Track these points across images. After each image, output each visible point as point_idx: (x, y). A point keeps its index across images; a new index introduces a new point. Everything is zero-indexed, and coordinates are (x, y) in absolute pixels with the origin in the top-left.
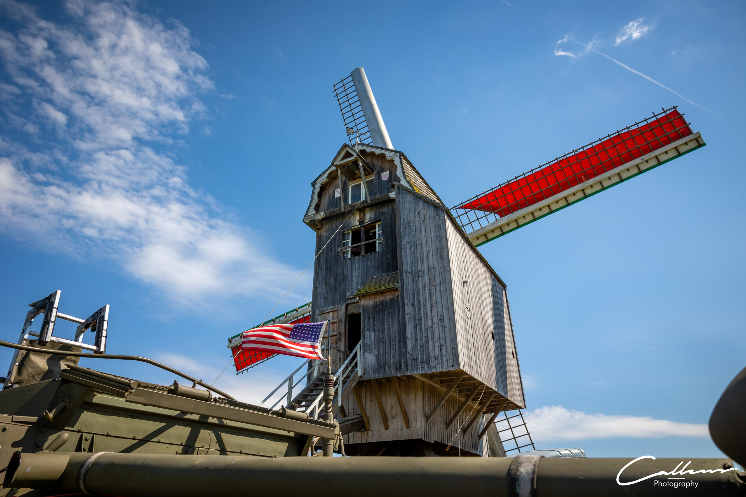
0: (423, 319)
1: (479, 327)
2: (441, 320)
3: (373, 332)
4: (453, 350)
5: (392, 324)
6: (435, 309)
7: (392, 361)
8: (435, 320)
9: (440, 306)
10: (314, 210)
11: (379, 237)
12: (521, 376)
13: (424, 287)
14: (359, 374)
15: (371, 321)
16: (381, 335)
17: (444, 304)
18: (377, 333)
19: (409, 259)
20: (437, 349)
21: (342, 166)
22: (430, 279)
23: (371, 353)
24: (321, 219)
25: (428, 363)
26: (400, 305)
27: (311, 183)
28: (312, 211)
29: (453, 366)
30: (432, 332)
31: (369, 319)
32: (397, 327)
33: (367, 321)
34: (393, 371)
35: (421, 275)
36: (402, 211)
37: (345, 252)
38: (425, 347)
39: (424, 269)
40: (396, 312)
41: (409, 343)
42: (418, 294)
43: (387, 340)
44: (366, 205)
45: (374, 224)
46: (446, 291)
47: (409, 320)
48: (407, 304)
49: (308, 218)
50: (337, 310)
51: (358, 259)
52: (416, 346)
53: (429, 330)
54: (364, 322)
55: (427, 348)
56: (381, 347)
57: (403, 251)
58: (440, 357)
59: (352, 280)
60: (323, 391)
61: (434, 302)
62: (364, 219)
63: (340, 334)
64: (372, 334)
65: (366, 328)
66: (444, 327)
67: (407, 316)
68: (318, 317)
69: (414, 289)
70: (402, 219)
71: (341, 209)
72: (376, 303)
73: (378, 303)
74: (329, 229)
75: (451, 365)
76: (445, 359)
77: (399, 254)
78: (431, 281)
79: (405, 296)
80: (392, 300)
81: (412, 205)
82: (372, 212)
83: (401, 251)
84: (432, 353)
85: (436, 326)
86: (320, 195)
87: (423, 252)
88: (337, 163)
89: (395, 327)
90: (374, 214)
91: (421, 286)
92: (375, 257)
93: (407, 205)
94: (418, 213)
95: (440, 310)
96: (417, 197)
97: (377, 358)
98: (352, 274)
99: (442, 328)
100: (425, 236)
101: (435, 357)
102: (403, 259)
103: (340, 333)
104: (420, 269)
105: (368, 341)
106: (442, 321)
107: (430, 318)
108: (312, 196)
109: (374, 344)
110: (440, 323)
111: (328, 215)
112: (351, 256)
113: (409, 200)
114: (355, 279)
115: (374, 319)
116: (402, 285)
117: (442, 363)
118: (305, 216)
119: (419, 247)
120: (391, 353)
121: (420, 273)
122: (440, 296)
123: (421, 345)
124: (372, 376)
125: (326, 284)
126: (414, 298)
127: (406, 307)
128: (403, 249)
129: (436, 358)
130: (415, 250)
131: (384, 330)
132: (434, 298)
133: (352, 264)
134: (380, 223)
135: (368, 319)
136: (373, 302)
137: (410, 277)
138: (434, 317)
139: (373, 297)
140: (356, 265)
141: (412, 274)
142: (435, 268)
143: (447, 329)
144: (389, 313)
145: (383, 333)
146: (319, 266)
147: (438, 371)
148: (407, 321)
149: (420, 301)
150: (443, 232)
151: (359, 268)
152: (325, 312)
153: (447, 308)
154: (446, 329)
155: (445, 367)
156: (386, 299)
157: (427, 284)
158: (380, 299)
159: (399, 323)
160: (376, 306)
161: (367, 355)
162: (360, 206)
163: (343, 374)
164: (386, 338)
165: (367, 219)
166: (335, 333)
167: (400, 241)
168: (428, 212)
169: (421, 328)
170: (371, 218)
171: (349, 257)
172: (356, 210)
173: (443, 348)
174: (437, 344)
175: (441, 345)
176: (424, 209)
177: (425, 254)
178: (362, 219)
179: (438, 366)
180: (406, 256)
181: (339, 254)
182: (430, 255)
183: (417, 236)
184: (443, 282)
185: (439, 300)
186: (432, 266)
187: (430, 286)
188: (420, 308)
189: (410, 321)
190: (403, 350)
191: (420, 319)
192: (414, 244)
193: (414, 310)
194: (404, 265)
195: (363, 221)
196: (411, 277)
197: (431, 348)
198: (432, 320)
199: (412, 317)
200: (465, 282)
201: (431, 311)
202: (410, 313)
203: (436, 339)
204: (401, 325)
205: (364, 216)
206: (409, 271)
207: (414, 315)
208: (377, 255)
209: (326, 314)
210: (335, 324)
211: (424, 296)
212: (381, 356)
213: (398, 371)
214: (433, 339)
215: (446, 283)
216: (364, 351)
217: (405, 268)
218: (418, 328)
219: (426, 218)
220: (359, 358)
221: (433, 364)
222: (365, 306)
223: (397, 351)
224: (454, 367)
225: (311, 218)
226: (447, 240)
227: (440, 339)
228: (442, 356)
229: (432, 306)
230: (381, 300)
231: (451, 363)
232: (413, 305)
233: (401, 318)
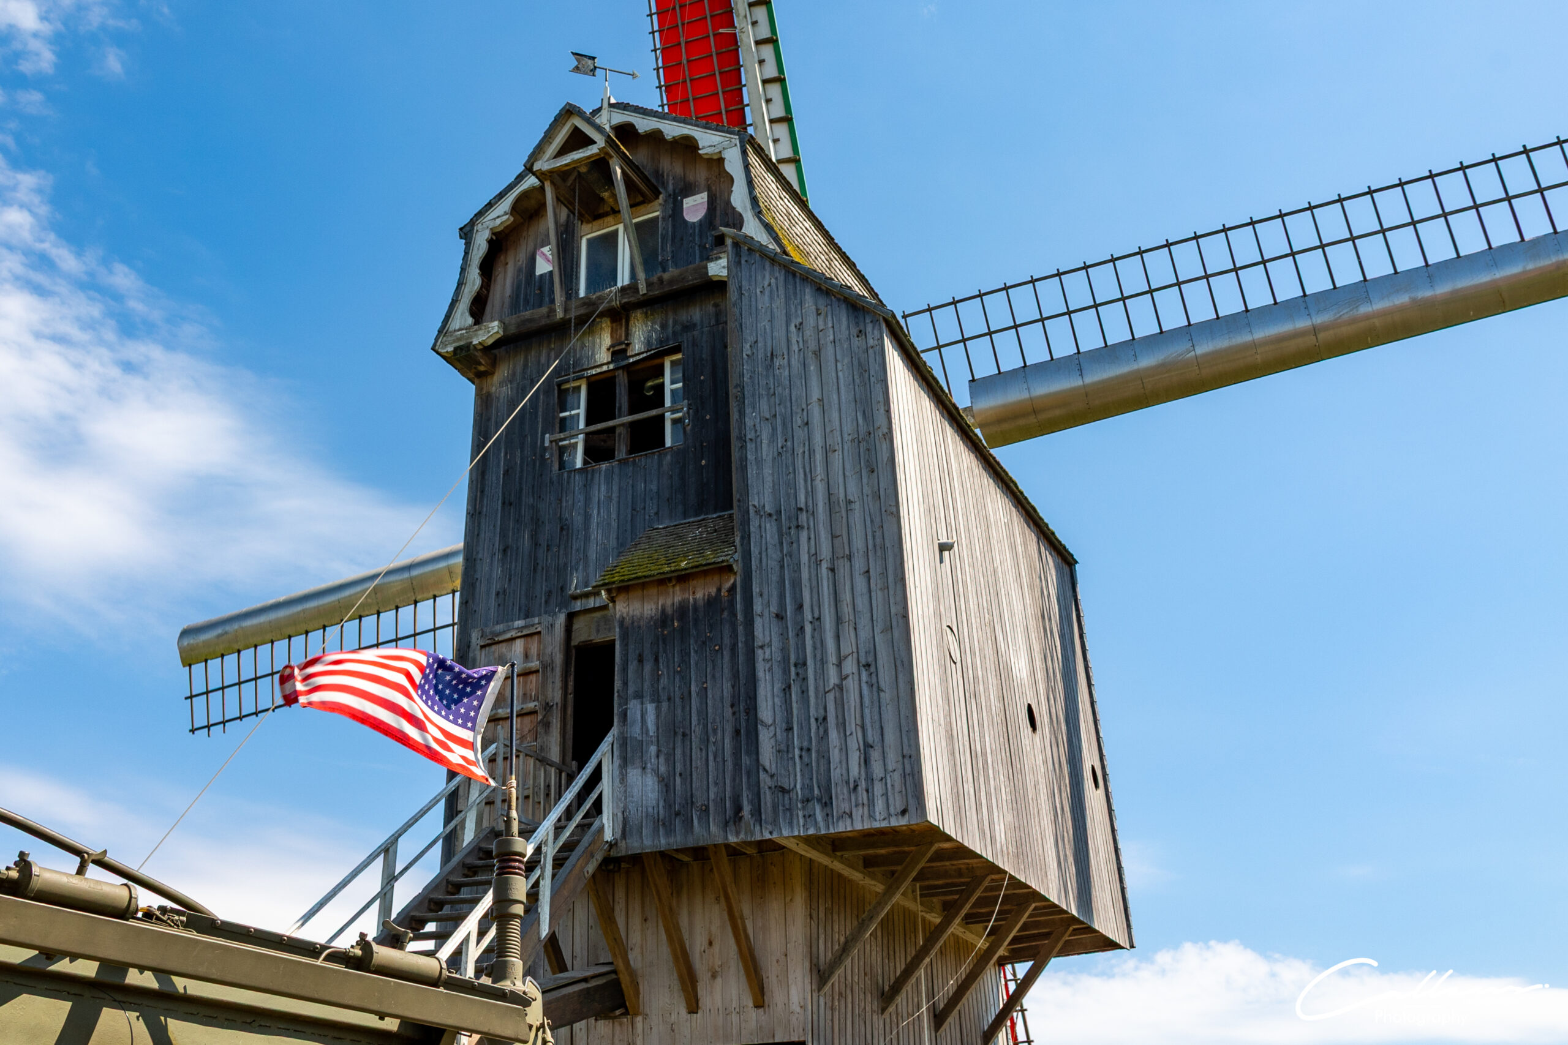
0: (810, 662)
1: (986, 689)
3: (652, 701)
4: (906, 761)
5: (714, 676)
6: (848, 632)
7: (712, 796)
8: (849, 666)
9: (864, 621)
10: (467, 314)
11: (673, 401)
12: (1120, 846)
13: (815, 560)
14: (608, 836)
15: (648, 667)
16: (679, 711)
17: (879, 613)
18: (665, 705)
19: (767, 471)
20: (855, 759)
21: (558, 177)
22: (833, 537)
23: (644, 768)
24: (490, 342)
25: (826, 805)
26: (740, 617)
27: (461, 229)
28: (462, 318)
29: (904, 812)
30: (840, 704)
31: (641, 660)
32: (727, 687)
33: (632, 667)
34: (713, 828)
35: (805, 525)
36: (747, 321)
37: (564, 447)
38: (818, 752)
39: (815, 505)
40: (727, 641)
41: (766, 734)
42: (797, 584)
43: (696, 729)
44: (632, 299)
45: (657, 361)
46: (884, 574)
47: (768, 666)
48: (762, 615)
49: (449, 339)
50: (539, 633)
51: (607, 470)
52: (789, 748)
53: (831, 697)
54: (625, 669)
55: (824, 756)
56: (678, 752)
57: (750, 446)
58: (863, 784)
59: (587, 538)
60: (492, 889)
61: (846, 609)
62: (628, 345)
63: (548, 707)
64: (650, 708)
65: (631, 689)
66: (879, 690)
67: (759, 652)
68: (478, 652)
69: (782, 567)
70: (747, 346)
71: (552, 311)
72: (663, 611)
73: (669, 610)
74: (514, 374)
75: (899, 809)
76: (878, 789)
77: (735, 455)
78: (837, 541)
79: (756, 589)
80: (712, 603)
81: (779, 302)
82: (654, 323)
83: (743, 447)
84: (838, 771)
85: (851, 685)
86: (488, 267)
87: (812, 452)
88: (543, 164)
89: (723, 689)
90: (657, 327)
91: (804, 558)
92: (660, 464)
93: (764, 301)
94: (800, 327)
95: (864, 634)
96: (794, 274)
97: (666, 785)
98: (587, 517)
99: (871, 692)
100: (821, 400)
101: (848, 783)
102: (749, 471)
103: (547, 704)
104: (803, 505)
105: (636, 732)
106: (872, 669)
107: (832, 658)
108: (463, 270)
109: (654, 739)
110: (864, 677)
111: (513, 330)
112: (585, 462)
113: (770, 285)
114: (596, 534)
115: (657, 660)
116: (747, 555)
117: (871, 803)
118: (440, 332)
119: (800, 434)
120: (710, 768)
121: (803, 517)
122: (865, 590)
123: (805, 744)
124: (647, 842)
125: (505, 551)
126: (782, 596)
127: (758, 623)
128: (751, 440)
129: (852, 786)
130: (789, 444)
131: (686, 697)
132: (846, 597)
133: (587, 486)
134: (679, 356)
135: (635, 662)
136: (654, 607)
137: (770, 528)
138: (846, 657)
139: (653, 591)
140: (600, 491)
141: (778, 520)
142: (849, 502)
143: (886, 696)
144: (704, 643)
145: (683, 708)
146: (482, 492)
147: (859, 826)
148: (761, 668)
149: (800, 607)
150: (878, 389)
151: (609, 498)
152: (501, 638)
153: (889, 628)
154: (882, 694)
155: (879, 816)
156: (695, 599)
157: (825, 552)
158: (675, 596)
159: (735, 675)
160: (663, 620)
161: (634, 774)
162: (614, 303)
163: (557, 836)
164: (694, 722)
165: (638, 345)
166: (531, 705)
167: (742, 413)
168: (830, 325)
169: (804, 692)
170: (648, 342)
171: (579, 464)
172: (602, 315)
173: (875, 755)
174: (854, 744)
175: (868, 746)
176: (819, 314)
177: (819, 456)
178: (621, 344)
179: (857, 813)
180: (759, 462)
181: (547, 456)
182: (836, 459)
183: (794, 399)
184: (875, 546)
185: (862, 603)
186: (842, 496)
187: (832, 560)
188: (802, 628)
189: (771, 669)
190: (747, 761)
191: (802, 664)
192: (784, 424)
193: (784, 635)
194: (753, 491)
195: (624, 351)
196: (775, 529)
197: (835, 755)
198: (839, 665)
199: (777, 656)
200: (944, 548)
201: (838, 637)
202: (770, 645)
203: (852, 726)
204: (742, 681)
205: (627, 335)
206: (768, 509)
207: (784, 650)
208: (669, 457)
209: (504, 645)
210: (533, 678)
211: (816, 590)
212: (678, 780)
213: (731, 827)
214: (842, 725)
215: (884, 548)
216: (625, 762)
217: (754, 501)
218: (795, 690)
219: (822, 342)
220: (606, 786)
221: (841, 805)
222: (628, 622)
223: (729, 765)
224: (907, 816)
225: (459, 339)
226: (888, 411)
227: (863, 727)
228: (870, 779)
229: (839, 621)
230: (680, 603)
231: (897, 804)
232: (780, 617)
233: (741, 658)
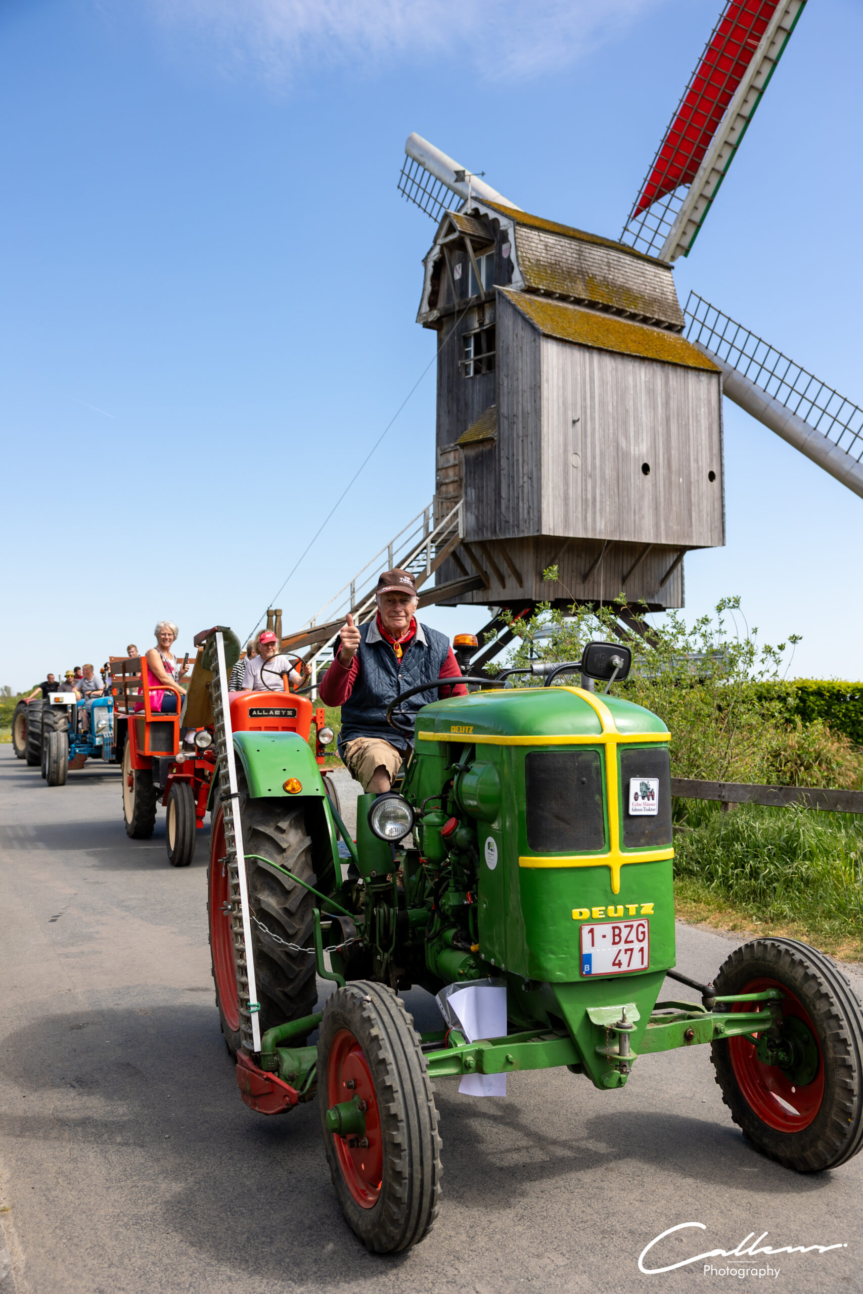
0: (515, 476)
2: (530, 478)
5: (491, 478)
6: (526, 465)
7: (489, 523)
9: (530, 462)
10: (428, 307)
13: (518, 436)
14: (461, 536)
15: (473, 475)
17: (534, 459)
18: (477, 490)
19: (506, 399)
20: (526, 511)
22: (524, 428)
23: (471, 513)
24: (438, 317)
25: (518, 527)
26: (497, 458)
30: (523, 492)
31: (471, 472)
33: (468, 474)
34: (489, 534)
35: (516, 422)
36: (501, 331)
38: (516, 508)
39: (519, 414)
40: (494, 466)
41: (503, 502)
42: (513, 446)
43: (485, 499)
46: (536, 444)
47: (504, 477)
52: (509, 507)
53: (520, 489)
54: (466, 476)
55: (518, 510)
56: (480, 507)
57: (501, 388)
58: (528, 520)
61: (526, 458)
62: (484, 320)
64: (473, 490)
65: (468, 483)
67: (502, 471)
69: (509, 440)
70: (501, 343)
72: (477, 454)
79: (501, 447)
80: (490, 451)
81: (511, 323)
83: (499, 388)
84: (522, 516)
85: (526, 485)
88: (440, 241)
89: (492, 485)
91: (515, 435)
93: (506, 322)
94: (517, 335)
95: (530, 466)
97: (477, 519)
100: (522, 369)
102: (501, 398)
104: (515, 414)
105: (469, 498)
106: (531, 480)
107: (521, 475)
109: (474, 502)
110: (529, 483)
115: (475, 473)
116: (500, 435)
120: (489, 513)
121: (515, 419)
123: (513, 506)
124: (472, 538)
126: (509, 450)
127: (502, 460)
128: (501, 385)
129: (525, 520)
131: (483, 487)
132: (526, 451)
133: (474, 385)
136: (474, 452)
137: (506, 422)
138: (525, 475)
139: (474, 446)
140: (478, 386)
141: (508, 419)
144: (488, 466)
145: (482, 491)
147: (526, 535)
148: (502, 477)
149: (513, 455)
150: (538, 366)
153: (536, 466)
154: (533, 488)
155: (532, 533)
156: (485, 450)
157: (521, 434)
158: (480, 449)
159: (496, 479)
160: (477, 457)
162: (475, 303)
164: (485, 497)
165: (488, 321)
168: (526, 335)
169: (513, 487)
170: (490, 319)
173: (531, 511)
174: (526, 506)
175: (529, 507)
176: (523, 330)
178: (482, 319)
179: (526, 530)
180: (504, 395)
182: (525, 394)
183: (514, 367)
185: (530, 455)
186: (526, 411)
187: (523, 437)
188: (514, 463)
190: (498, 511)
191: (513, 477)
193: (509, 465)
194: (502, 407)
195: (483, 323)
197: (521, 510)
198: (523, 478)
199: (507, 473)
201: (523, 467)
202: (505, 469)
203: (525, 500)
204: (497, 482)
205: (484, 316)
206: (507, 414)
207: (509, 471)
211: (518, 448)
212: (480, 517)
213: (494, 534)
214: (523, 500)
216: (467, 510)
217: (502, 411)
218: (511, 486)
219: (523, 343)
220: (460, 519)
221: (522, 528)
222: (467, 457)
223: (493, 513)
227: (528, 500)
228: (530, 520)
229: (523, 462)
231: (536, 528)
232: (508, 459)
233: (497, 473)
